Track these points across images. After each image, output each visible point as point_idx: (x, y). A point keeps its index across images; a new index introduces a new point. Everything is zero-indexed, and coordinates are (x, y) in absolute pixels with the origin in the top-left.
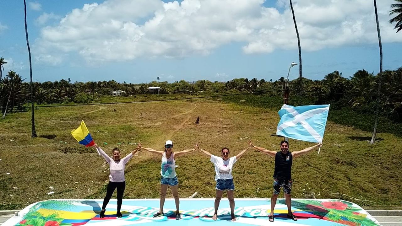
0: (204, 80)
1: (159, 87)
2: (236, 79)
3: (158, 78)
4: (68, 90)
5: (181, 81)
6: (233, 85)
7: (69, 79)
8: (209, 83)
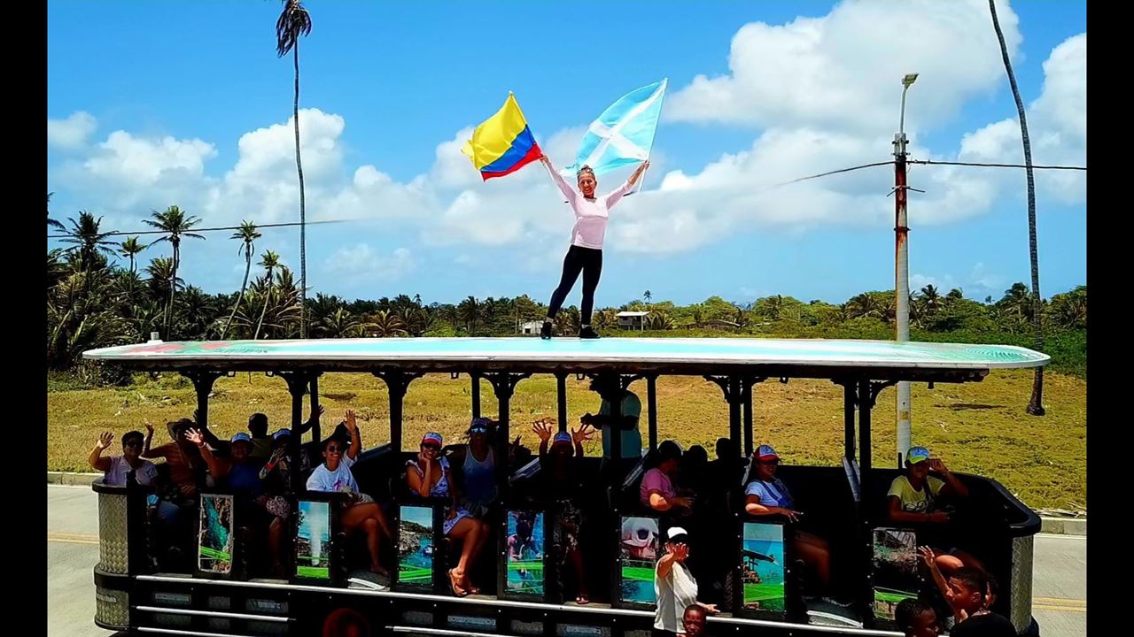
0: (779, 296)
1: (645, 313)
2: (876, 292)
3: (648, 294)
4: (409, 314)
5: (712, 301)
6: (864, 305)
7: (418, 296)
8: (791, 303)
